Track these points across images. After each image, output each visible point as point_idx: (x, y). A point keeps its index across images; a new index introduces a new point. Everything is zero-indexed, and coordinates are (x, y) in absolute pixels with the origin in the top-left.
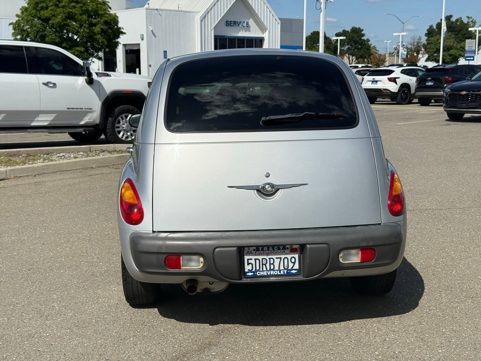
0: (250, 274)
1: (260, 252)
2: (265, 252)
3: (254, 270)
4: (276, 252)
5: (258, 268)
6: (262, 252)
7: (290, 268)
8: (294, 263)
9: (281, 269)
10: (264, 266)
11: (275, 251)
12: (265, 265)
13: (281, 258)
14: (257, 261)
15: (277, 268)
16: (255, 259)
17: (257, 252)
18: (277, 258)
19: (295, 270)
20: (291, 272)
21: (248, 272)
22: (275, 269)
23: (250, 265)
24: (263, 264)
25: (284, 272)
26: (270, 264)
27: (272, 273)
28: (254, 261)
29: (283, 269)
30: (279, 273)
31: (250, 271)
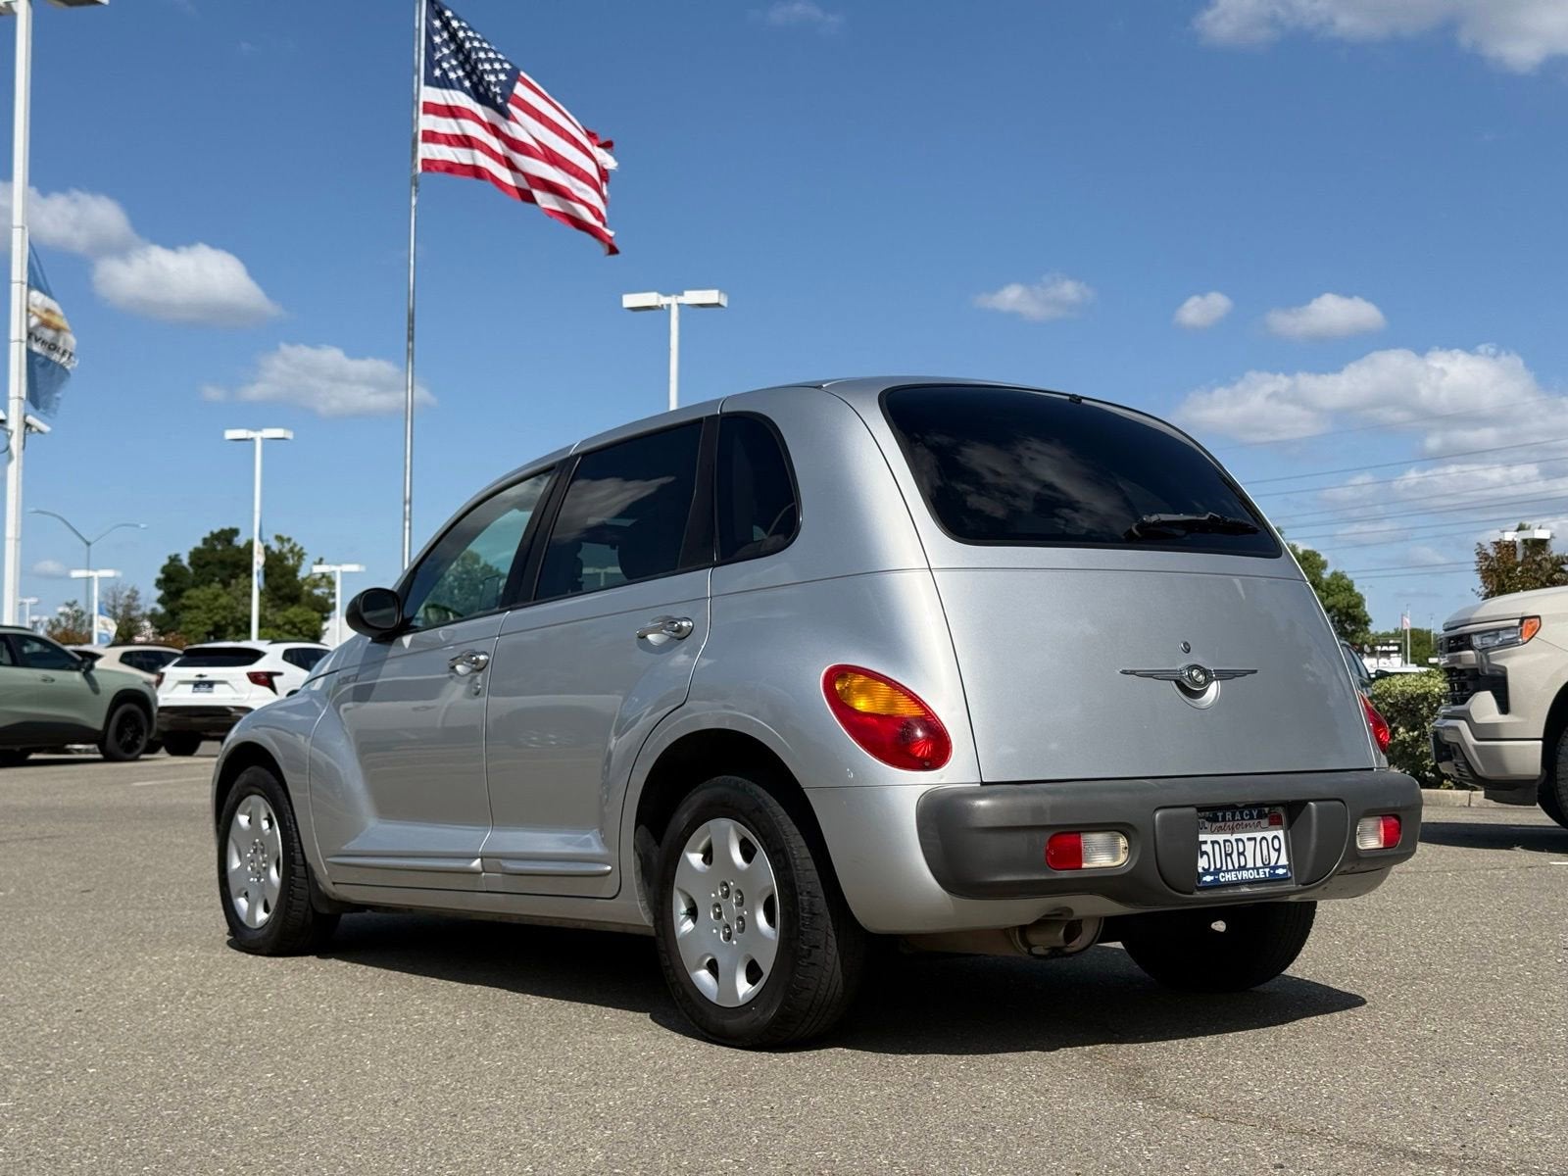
0: (1208, 878)
1: (1218, 825)
2: (1228, 824)
3: (1212, 870)
4: (1246, 826)
5: (1218, 866)
6: (1222, 824)
7: (1272, 864)
8: (1278, 850)
9: (1257, 866)
10: (1229, 858)
11: (1245, 822)
12: (1230, 855)
13: (1255, 839)
14: (1217, 847)
15: (1250, 865)
16: (1213, 843)
17: (1214, 826)
18: (1249, 839)
19: (1283, 867)
20: (1277, 872)
21: (1204, 875)
22: (1248, 866)
23: (1205, 857)
24: (1227, 855)
25: (1265, 872)
26: (1239, 854)
27: (1245, 875)
28: (1211, 846)
29: (1262, 865)
30: (1257, 877)
31: (1207, 872)
